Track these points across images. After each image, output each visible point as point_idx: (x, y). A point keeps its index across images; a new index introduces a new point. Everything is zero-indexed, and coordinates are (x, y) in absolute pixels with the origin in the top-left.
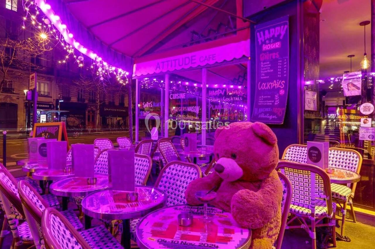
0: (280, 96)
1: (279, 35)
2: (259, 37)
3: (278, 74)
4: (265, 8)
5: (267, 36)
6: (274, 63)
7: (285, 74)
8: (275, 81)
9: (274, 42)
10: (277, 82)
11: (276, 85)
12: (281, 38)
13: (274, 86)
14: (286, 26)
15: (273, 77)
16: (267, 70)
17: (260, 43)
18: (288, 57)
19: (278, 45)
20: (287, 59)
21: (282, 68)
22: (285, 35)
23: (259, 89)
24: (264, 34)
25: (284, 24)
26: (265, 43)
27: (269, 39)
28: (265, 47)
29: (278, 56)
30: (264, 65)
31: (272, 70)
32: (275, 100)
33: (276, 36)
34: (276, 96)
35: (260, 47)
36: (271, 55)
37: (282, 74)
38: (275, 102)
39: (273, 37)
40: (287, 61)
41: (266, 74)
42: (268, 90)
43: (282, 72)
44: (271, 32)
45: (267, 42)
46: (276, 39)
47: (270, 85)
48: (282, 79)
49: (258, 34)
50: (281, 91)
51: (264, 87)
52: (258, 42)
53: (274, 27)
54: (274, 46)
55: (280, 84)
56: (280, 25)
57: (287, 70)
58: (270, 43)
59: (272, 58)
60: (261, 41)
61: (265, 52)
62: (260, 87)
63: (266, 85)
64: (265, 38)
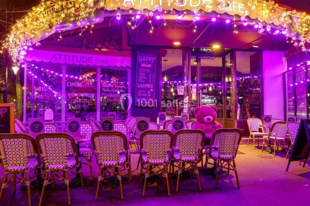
0: (150, 92)
1: (151, 61)
2: (139, 58)
3: (149, 81)
4: (144, 44)
5: (144, 59)
6: (147, 75)
7: (153, 81)
8: (148, 84)
9: (148, 64)
10: (149, 84)
11: (148, 86)
12: (152, 63)
13: (147, 87)
14: (155, 58)
15: (146, 82)
16: (143, 77)
17: (140, 62)
18: (155, 73)
19: (150, 66)
20: (154, 74)
21: (152, 78)
22: (154, 62)
23: (138, 87)
24: (143, 58)
25: (154, 57)
26: (143, 62)
27: (146, 62)
28: (143, 65)
29: (149, 72)
30: (141, 74)
31: (146, 78)
32: (148, 94)
33: (149, 61)
34: (148, 92)
35: (140, 65)
36: (146, 70)
37: (152, 81)
38: (148, 95)
39: (148, 61)
40: (154, 75)
41: (143, 79)
42: (144, 88)
43: (152, 80)
44: (147, 58)
45: (144, 62)
46: (149, 63)
47: (145, 86)
48: (151, 83)
49: (139, 57)
50: (151, 89)
51: (141, 86)
52: (138, 61)
53: (149, 56)
54: (148, 66)
55: (151, 86)
56: (152, 56)
57: (154, 79)
58: (146, 64)
59: (146, 72)
60: (141, 61)
61: (143, 67)
62: (139, 86)
63: (143, 86)
64: (143, 60)
